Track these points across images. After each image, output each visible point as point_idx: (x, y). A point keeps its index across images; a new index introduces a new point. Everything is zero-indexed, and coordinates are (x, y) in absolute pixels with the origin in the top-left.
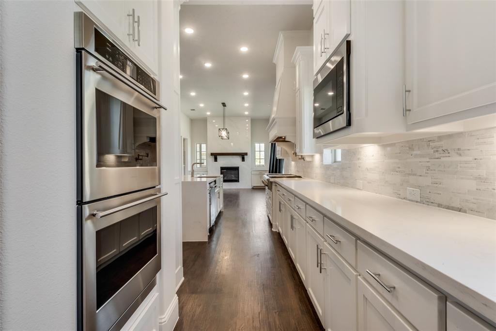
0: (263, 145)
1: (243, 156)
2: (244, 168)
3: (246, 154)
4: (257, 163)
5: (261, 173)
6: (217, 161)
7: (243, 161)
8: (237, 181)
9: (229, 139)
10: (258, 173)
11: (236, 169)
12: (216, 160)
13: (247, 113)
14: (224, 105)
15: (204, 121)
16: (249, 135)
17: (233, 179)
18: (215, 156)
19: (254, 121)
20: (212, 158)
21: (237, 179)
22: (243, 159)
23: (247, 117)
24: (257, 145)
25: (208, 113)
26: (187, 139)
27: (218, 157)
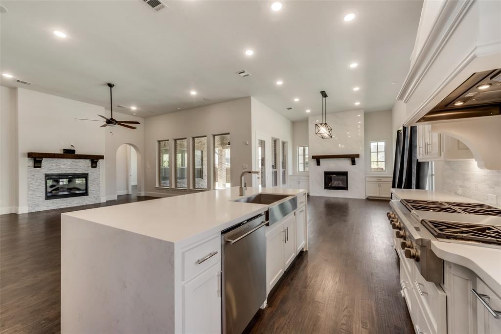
0: (382, 144)
1: (353, 159)
2: (355, 173)
3: (358, 156)
4: (374, 166)
5: (379, 180)
6: (319, 165)
7: (352, 165)
8: (345, 188)
9: (331, 137)
10: (375, 179)
11: (345, 174)
12: (318, 163)
13: (357, 104)
14: (324, 94)
15: (305, 121)
16: (361, 133)
17: (340, 185)
18: (318, 159)
19: (369, 115)
20: (314, 162)
21: (345, 186)
22: (353, 163)
23: (358, 109)
24: (373, 145)
25: (308, 111)
26: (287, 142)
27: (322, 161)
